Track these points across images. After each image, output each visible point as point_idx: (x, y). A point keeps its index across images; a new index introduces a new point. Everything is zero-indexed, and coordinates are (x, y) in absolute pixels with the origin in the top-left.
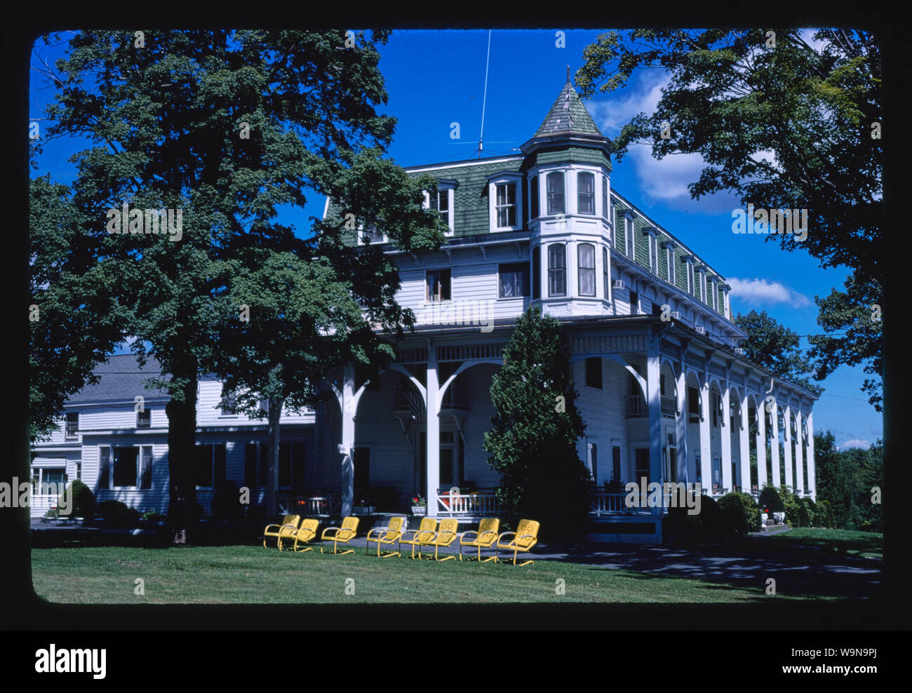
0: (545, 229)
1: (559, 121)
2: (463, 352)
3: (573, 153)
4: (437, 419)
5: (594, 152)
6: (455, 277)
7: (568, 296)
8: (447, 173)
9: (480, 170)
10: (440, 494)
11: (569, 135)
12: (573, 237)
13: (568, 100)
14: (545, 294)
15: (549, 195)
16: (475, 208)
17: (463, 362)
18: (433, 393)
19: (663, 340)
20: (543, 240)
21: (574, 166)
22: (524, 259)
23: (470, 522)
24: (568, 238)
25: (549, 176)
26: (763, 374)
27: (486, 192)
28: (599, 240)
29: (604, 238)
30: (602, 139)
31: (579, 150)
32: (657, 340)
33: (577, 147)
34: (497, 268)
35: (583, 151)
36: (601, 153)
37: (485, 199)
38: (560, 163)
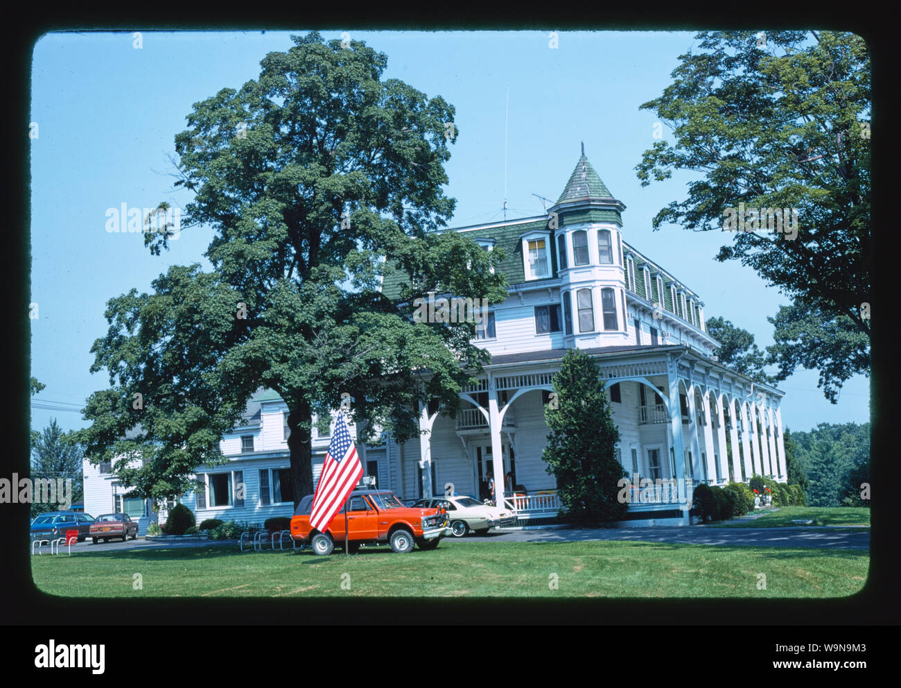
0: (573, 277)
1: (579, 188)
2: (517, 381)
3: (593, 215)
4: (499, 436)
5: (609, 213)
6: (498, 320)
7: (596, 331)
8: (485, 233)
9: (513, 229)
10: (505, 496)
11: (589, 201)
12: (597, 283)
13: (584, 171)
14: (576, 331)
15: (575, 249)
16: (511, 261)
17: (517, 390)
18: (495, 416)
19: (680, 364)
20: (572, 287)
21: (594, 225)
22: (556, 301)
23: (528, 518)
24: (593, 284)
25: (574, 234)
26: (745, 381)
27: (519, 247)
28: (618, 284)
29: (621, 282)
30: (615, 201)
31: (598, 213)
32: (676, 365)
33: (596, 210)
34: (533, 310)
35: (600, 213)
36: (614, 213)
37: (519, 253)
38: (583, 223)
